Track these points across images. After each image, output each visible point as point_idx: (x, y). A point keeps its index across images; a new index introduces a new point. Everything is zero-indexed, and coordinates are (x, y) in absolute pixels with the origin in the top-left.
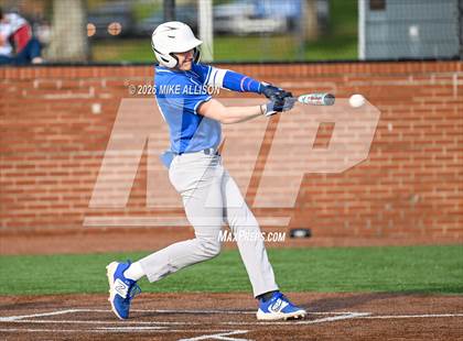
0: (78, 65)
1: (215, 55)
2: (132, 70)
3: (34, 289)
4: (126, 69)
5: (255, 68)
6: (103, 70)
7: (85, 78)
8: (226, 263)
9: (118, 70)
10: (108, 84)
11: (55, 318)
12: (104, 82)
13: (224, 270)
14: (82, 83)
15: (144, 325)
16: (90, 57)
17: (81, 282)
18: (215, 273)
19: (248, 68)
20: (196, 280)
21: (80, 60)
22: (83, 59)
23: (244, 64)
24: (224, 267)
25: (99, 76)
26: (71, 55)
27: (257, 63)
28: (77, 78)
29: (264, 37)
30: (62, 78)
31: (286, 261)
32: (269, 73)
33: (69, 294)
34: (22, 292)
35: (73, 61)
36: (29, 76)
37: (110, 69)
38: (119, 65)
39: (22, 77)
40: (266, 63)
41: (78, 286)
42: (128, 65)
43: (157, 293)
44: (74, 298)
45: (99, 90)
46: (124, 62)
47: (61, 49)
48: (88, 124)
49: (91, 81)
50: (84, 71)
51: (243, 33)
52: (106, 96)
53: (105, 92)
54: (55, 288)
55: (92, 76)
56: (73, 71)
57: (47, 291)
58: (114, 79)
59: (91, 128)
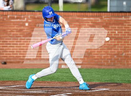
0: (21, 11)
1: (63, 9)
2: (38, 13)
3: (6, 79)
4: (36, 13)
5: (76, 13)
6: (29, 13)
7: (23, 15)
8: (66, 73)
9: (34, 13)
10: (31, 17)
11: (12, 88)
12: (29, 17)
13: (65, 75)
14: (22, 17)
15: (40, 91)
16: (25, 8)
17: (21, 77)
18: (62, 76)
19: (73, 13)
20: (56, 78)
21: (22, 10)
22: (23, 9)
23: (72, 12)
24: (65, 74)
25: (28, 15)
26: (19, 8)
27: (76, 12)
28: (21, 15)
29: (79, 4)
30: (17, 15)
31: (84, 72)
32: (80, 15)
33: (17, 81)
34: (3, 80)
35: (20, 10)
36: (6, 14)
37: (31, 13)
38: (34, 11)
39: (4, 14)
40: (79, 12)
41: (20, 78)
42: (37, 12)
43: (44, 81)
44: (19, 82)
45: (28, 19)
46: (36, 10)
47: (16, 6)
48: (24, 29)
49: (25, 16)
50: (23, 13)
51: (72, 3)
52: (30, 21)
53: (29, 20)
54: (13, 79)
55: (25, 15)
56: (20, 13)
57: (10, 80)
58: (32, 16)
59: (25, 30)
